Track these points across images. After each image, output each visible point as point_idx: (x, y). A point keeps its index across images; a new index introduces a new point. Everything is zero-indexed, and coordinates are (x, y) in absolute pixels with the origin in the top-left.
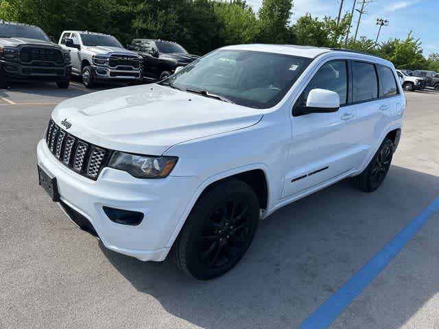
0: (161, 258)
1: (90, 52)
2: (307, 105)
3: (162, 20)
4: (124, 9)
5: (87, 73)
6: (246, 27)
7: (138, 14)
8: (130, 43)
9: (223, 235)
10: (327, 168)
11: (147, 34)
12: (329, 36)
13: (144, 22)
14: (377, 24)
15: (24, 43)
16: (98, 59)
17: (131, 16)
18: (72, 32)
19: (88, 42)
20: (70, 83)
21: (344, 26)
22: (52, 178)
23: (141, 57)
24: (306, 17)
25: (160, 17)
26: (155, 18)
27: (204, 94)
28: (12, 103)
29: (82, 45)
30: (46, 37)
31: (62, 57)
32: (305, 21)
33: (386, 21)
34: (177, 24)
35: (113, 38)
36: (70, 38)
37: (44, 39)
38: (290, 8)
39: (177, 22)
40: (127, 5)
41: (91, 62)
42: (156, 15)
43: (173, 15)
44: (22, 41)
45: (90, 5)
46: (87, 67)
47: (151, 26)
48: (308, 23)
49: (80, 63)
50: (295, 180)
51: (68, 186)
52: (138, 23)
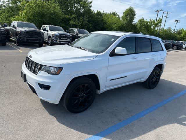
0: (57, 103)
1: (51, 33)
2: (115, 53)
3: (81, 21)
4: (67, 16)
5: (50, 41)
6: (115, 23)
7: (72, 18)
8: (68, 30)
9: (81, 97)
10: (126, 77)
11: (75, 26)
12: (152, 27)
13: (74, 22)
14: (175, 22)
15: (28, 29)
16: (54, 36)
17: (69, 19)
18: (46, 25)
19: (51, 29)
20: (44, 44)
21: (159, 23)
22: (24, 74)
23: (71, 35)
24: (142, 19)
25: (81, 20)
26: (78, 20)
27: (80, 48)
28: (21, 51)
29: (49, 30)
30: (36, 27)
31: (41, 35)
32: (141, 21)
33: (179, 21)
34: (87, 23)
35: (61, 28)
36: (45, 27)
37: (35, 28)
38: (135, 16)
39: (87, 22)
40: (68, 15)
41: (52, 37)
42: (79, 19)
43: (86, 19)
44: (27, 29)
45: (54, 16)
46: (50, 39)
47: (76, 23)
48: (143, 22)
49: (48, 37)
50: (111, 80)
51: (29, 77)
52: (72, 22)
